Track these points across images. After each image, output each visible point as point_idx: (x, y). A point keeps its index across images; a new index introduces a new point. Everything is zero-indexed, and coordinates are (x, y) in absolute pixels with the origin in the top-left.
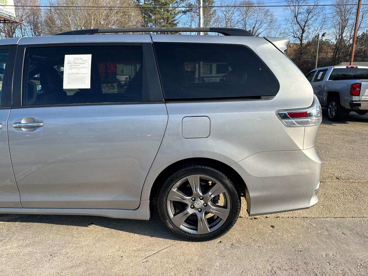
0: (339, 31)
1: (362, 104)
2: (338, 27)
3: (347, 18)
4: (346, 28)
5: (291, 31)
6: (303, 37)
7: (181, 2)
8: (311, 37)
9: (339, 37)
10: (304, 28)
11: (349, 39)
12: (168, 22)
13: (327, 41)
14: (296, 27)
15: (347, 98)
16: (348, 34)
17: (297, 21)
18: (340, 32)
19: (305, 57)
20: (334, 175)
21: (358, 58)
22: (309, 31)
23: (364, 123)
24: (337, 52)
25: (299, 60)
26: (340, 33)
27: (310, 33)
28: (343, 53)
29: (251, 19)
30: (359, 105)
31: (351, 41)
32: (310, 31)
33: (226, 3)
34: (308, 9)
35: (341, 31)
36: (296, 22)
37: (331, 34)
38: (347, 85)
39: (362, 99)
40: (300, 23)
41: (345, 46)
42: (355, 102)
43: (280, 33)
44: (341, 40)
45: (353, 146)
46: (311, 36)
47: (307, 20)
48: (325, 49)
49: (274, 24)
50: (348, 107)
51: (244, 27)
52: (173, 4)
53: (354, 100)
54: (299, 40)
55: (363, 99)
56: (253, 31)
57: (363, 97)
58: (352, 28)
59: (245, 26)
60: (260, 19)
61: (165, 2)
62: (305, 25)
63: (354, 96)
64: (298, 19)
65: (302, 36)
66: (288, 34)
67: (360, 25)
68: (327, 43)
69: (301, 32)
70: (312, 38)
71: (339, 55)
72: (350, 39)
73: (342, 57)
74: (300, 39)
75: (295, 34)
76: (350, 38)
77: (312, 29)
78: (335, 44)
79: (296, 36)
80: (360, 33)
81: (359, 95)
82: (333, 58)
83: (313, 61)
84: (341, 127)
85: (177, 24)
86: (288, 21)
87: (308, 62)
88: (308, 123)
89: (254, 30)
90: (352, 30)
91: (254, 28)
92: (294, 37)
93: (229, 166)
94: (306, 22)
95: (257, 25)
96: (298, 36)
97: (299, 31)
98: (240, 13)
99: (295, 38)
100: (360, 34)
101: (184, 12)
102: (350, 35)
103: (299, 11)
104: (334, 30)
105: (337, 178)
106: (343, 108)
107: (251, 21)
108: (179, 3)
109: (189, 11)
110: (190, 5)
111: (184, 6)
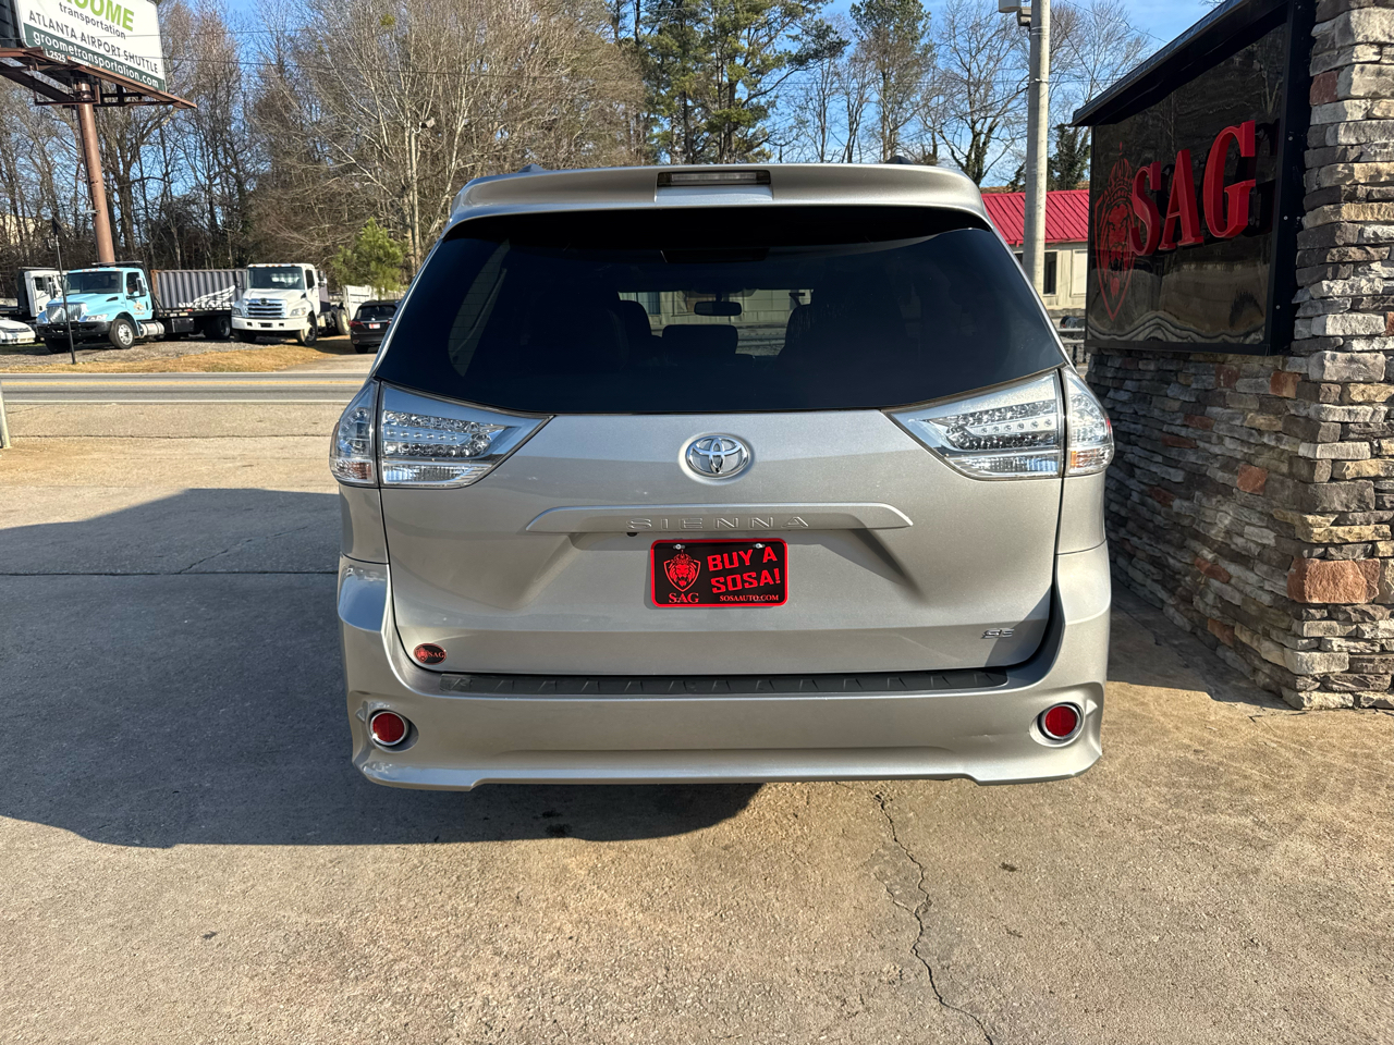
52: (752, 30)
101: (800, 61)
108: (775, 25)
109: (817, 55)
110: (822, 32)
111: (795, 38)
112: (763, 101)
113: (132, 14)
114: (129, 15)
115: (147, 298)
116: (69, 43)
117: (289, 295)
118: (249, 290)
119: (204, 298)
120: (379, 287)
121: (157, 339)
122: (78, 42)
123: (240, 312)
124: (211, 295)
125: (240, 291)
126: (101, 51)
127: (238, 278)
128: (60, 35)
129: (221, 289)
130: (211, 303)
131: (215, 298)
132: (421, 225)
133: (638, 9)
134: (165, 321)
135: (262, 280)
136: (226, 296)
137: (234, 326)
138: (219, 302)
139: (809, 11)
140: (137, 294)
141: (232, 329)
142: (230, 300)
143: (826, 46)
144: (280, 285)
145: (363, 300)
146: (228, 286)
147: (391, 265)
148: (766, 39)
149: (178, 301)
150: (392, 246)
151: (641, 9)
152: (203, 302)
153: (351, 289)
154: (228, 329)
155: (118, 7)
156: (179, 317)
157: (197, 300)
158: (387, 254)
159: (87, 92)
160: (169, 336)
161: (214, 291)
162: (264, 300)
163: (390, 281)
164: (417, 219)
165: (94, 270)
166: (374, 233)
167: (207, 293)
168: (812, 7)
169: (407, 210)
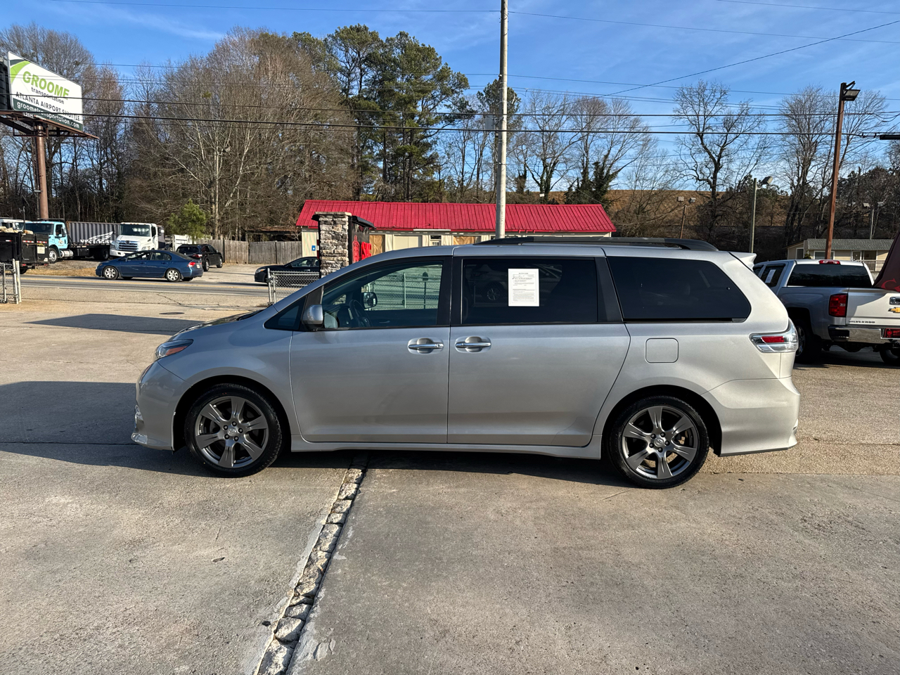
0: (798, 168)
1: (850, 332)
2: (796, 159)
3: (814, 140)
4: (813, 163)
5: (689, 165)
6: (718, 180)
7: (444, 96)
8: (735, 180)
9: (798, 181)
10: (719, 160)
11: (820, 187)
12: (411, 140)
13: (771, 189)
14: (702, 158)
15: (823, 320)
16: (819, 177)
17: (702, 144)
18: (800, 171)
19: (723, 223)
20: (811, 436)
21: (842, 228)
22: (730, 166)
23: (858, 368)
24: (794, 215)
25: (710, 230)
26: (800, 173)
27: (732, 172)
28: (808, 216)
29: (599, 137)
30: (847, 333)
31: (826, 192)
32: (734, 167)
33: (544, 103)
34: (727, 120)
35: (803, 169)
36: (701, 146)
37: (779, 176)
38: (822, 296)
39: (851, 323)
40: (709, 148)
41: (813, 201)
42: (838, 328)
43: (665, 170)
44: (802, 188)
45: (838, 401)
46: (734, 178)
47: (725, 142)
48: (768, 208)
49: (651, 150)
50: (826, 336)
51: (584, 155)
52: (424, 101)
53: (836, 324)
54: (709, 186)
55: (853, 323)
56: (604, 164)
57: (852, 319)
58: (827, 164)
59: (587, 152)
60: (621, 138)
61: (409, 98)
62: (720, 153)
63: (836, 318)
64: (705, 140)
65: (715, 177)
66: (683, 173)
67: (843, 158)
68: (772, 194)
69: (713, 170)
70: (737, 182)
71: (800, 221)
72: (823, 187)
73: (807, 226)
74: (710, 183)
75: (698, 173)
76: (822, 185)
77: (738, 162)
78: (789, 195)
79: (701, 177)
80: (844, 173)
81: (845, 316)
82: (786, 227)
83: (742, 233)
84: (815, 373)
85: (433, 146)
86: (682, 144)
87: (732, 235)
88: (783, 348)
89: (607, 163)
90: (825, 168)
91: (606, 157)
92: (698, 179)
93: (700, 396)
94: (723, 147)
95: (614, 151)
96: (705, 178)
97: (709, 166)
98: (576, 123)
99: (700, 180)
100: (846, 177)
101: (450, 119)
102: (823, 179)
103: (708, 123)
104: (787, 166)
105: (816, 440)
106: (818, 338)
107: (599, 142)
108: (437, 99)
109: (459, 117)
110: (463, 105)
111: (449, 107)
112: (429, 140)
113: (68, 91)
114: (67, 92)
115: (66, 238)
116: (35, 107)
117: (142, 240)
118: (121, 236)
119: (95, 238)
120: (193, 236)
121: (69, 258)
122: (40, 106)
123: (114, 247)
124: (99, 236)
125: (115, 236)
126: (51, 111)
127: (115, 229)
128: (30, 103)
129: (105, 233)
130: (99, 240)
131: (101, 238)
132: (220, 203)
133: (361, 84)
134: (74, 250)
135: (128, 231)
136: (107, 237)
137: (111, 254)
138: (103, 240)
139: (456, 92)
140: (60, 235)
141: (109, 256)
142: (109, 239)
143: (464, 112)
144: (137, 234)
145: (183, 242)
146: (109, 232)
147: (201, 225)
148: (432, 107)
149: (80, 239)
150: (201, 214)
151: (363, 84)
152: (94, 240)
153: (177, 237)
154: (107, 255)
155: (62, 88)
156: (81, 248)
157: (91, 238)
158: (198, 219)
159: (41, 130)
160: (75, 258)
161: (101, 234)
162: (128, 242)
163: (200, 233)
164: (217, 200)
165: (39, 222)
166: (192, 207)
167: (97, 235)
168: (458, 90)
169: (213, 195)
